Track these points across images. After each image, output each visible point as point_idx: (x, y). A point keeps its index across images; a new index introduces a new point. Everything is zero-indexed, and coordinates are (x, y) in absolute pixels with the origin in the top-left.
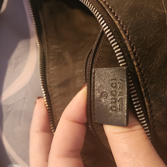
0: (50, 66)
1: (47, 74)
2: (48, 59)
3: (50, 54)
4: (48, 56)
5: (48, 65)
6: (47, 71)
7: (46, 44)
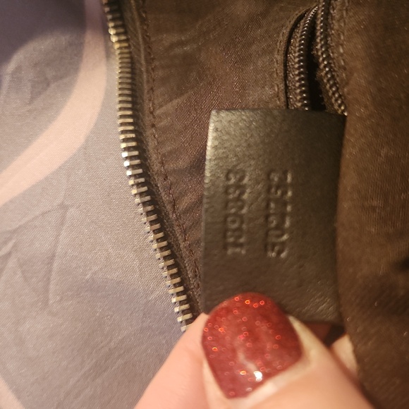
0: (156, 102)
1: (149, 132)
2: (148, 82)
3: (157, 63)
4: (147, 71)
5: (150, 100)
6: (148, 120)
7: (139, 31)
